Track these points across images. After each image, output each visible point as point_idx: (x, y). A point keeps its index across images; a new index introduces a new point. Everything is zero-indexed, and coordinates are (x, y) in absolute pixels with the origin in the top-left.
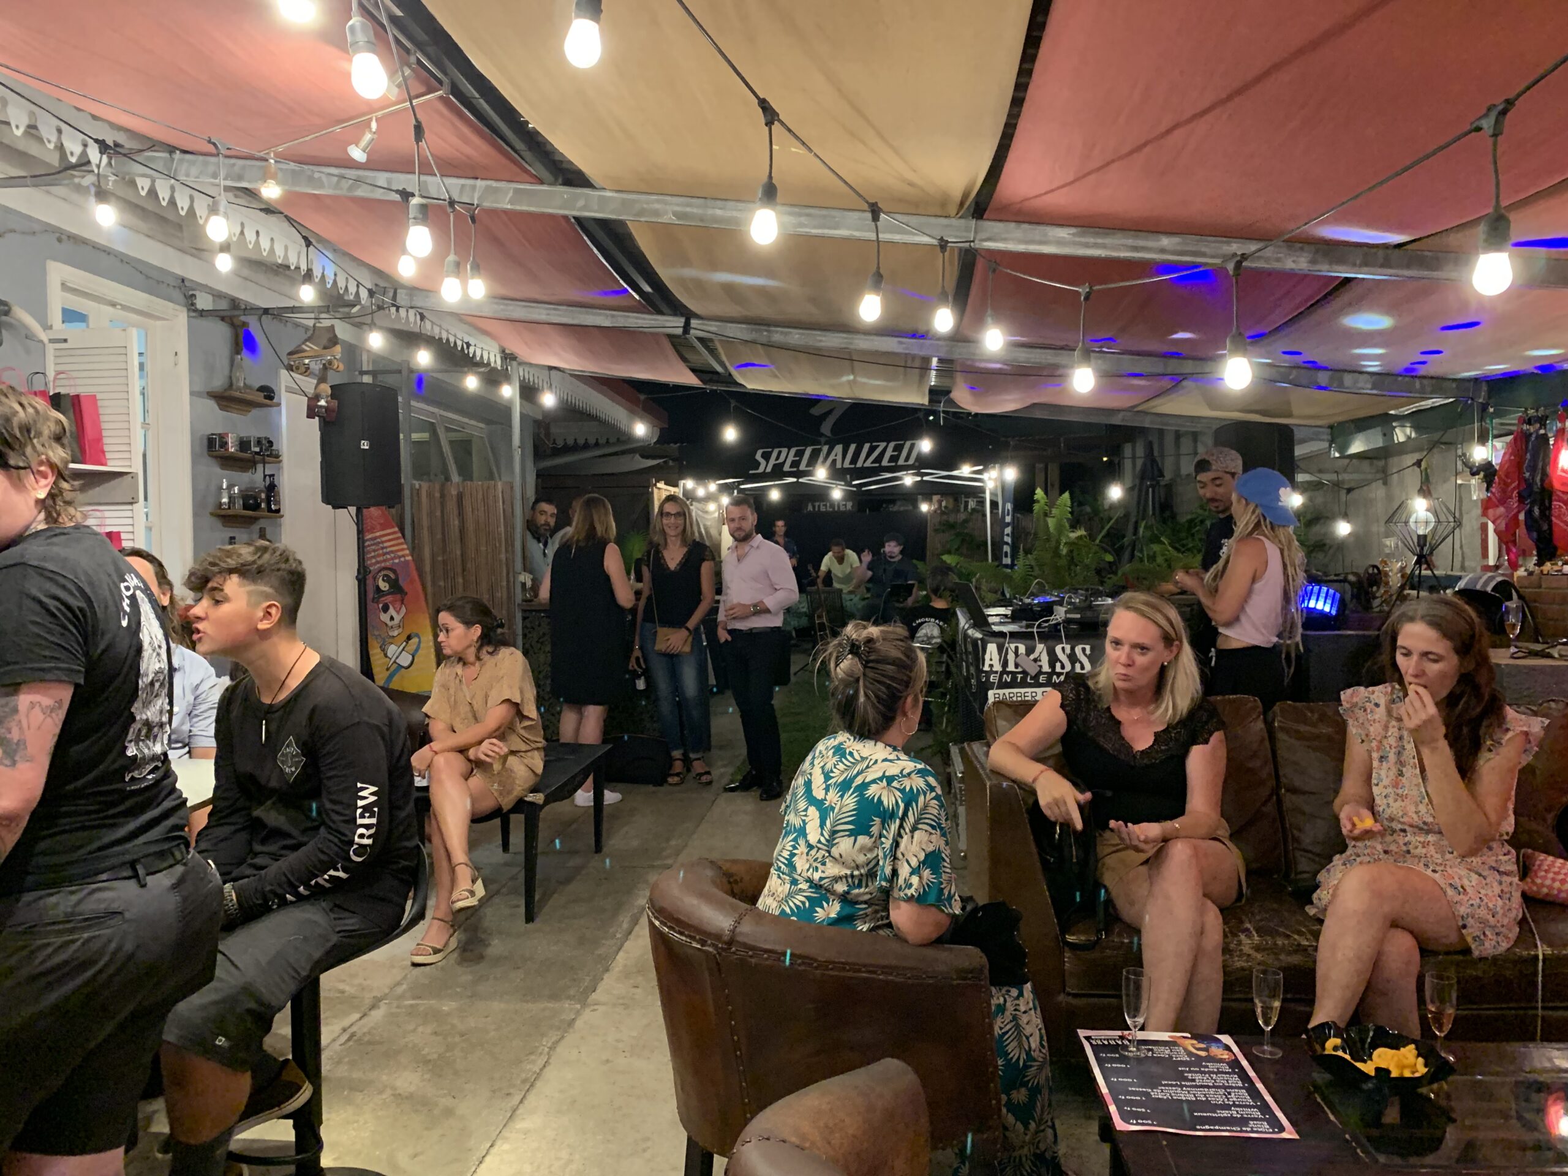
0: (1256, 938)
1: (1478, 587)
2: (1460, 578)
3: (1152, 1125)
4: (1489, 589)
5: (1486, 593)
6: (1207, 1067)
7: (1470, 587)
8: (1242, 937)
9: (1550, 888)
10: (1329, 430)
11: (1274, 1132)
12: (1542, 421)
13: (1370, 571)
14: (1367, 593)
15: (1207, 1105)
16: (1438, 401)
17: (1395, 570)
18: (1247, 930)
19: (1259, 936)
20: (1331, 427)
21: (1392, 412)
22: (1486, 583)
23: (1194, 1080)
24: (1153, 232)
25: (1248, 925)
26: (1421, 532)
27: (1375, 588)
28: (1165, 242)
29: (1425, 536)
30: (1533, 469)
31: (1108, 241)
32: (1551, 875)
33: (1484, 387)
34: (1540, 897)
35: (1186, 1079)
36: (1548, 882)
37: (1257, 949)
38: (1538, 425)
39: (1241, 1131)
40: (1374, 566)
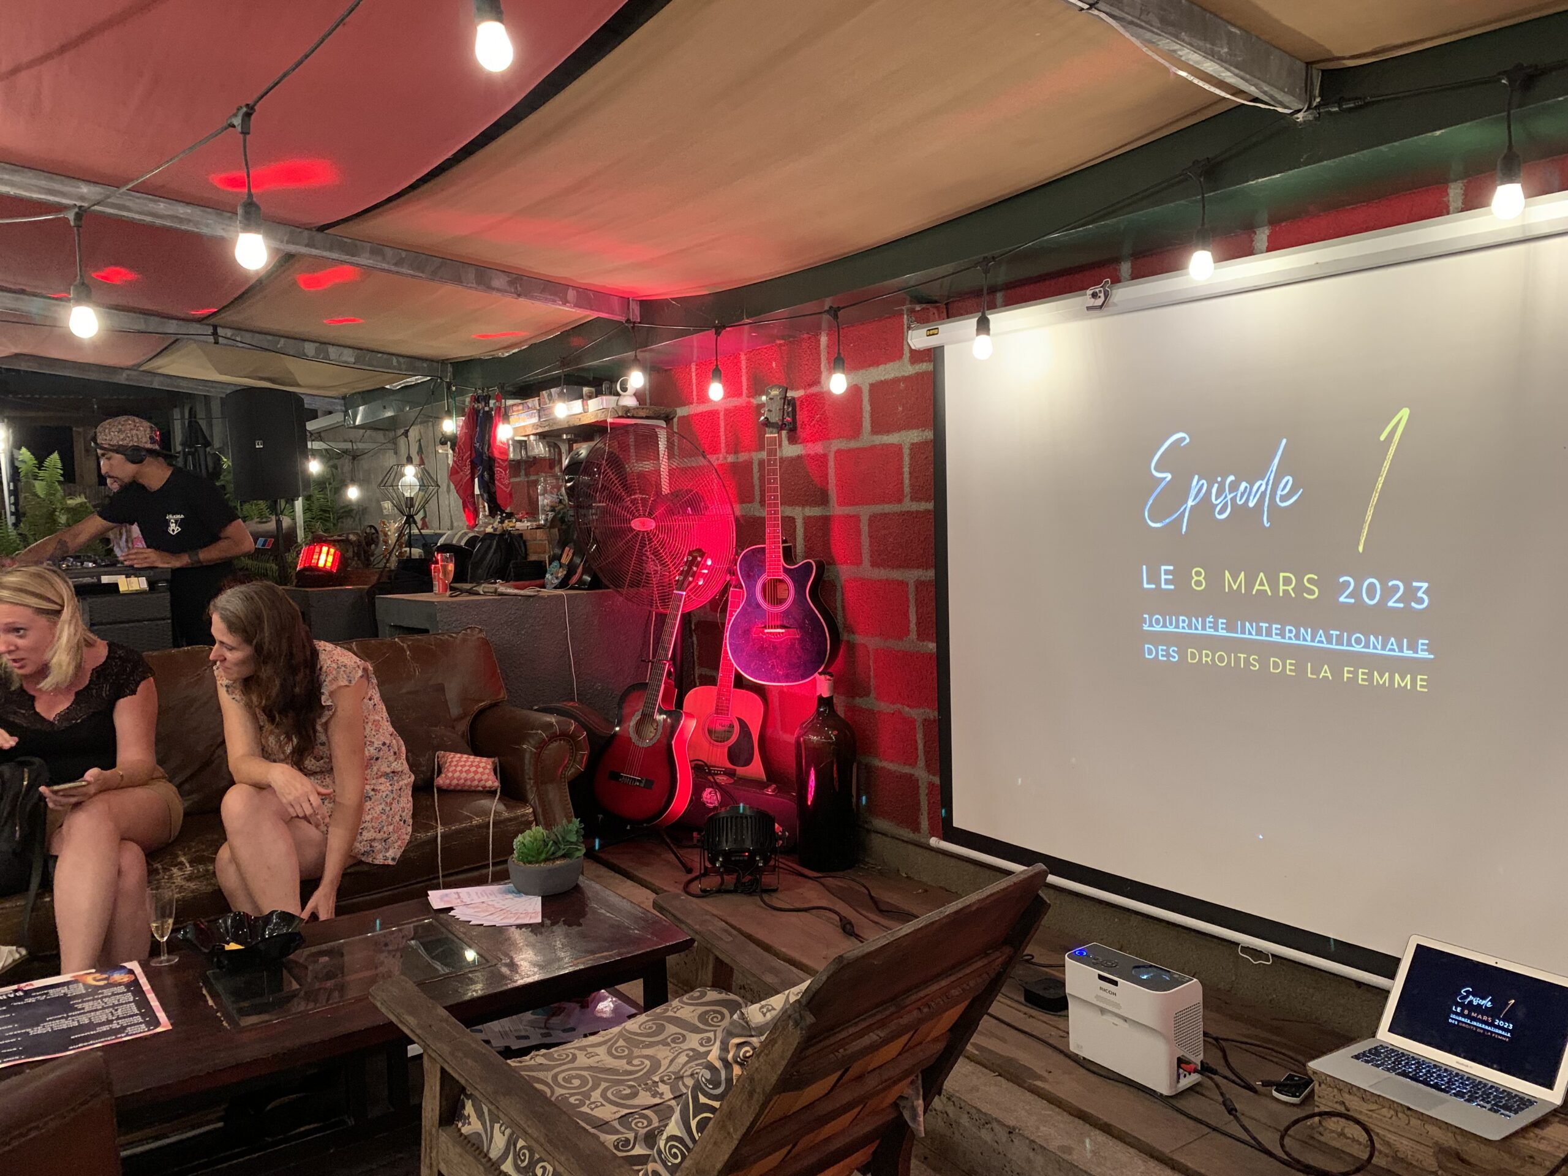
0: (189, 869)
1: (454, 542)
2: (441, 535)
3: (20, 1059)
4: (463, 543)
5: (461, 547)
6: (102, 993)
7: (448, 542)
8: (175, 870)
9: (459, 779)
10: (342, 402)
11: (149, 1030)
12: (486, 399)
13: (368, 530)
14: (365, 552)
15: (91, 1026)
16: (419, 379)
17: (393, 530)
18: (182, 863)
19: (191, 866)
20: (344, 398)
21: (388, 387)
22: (461, 538)
23: (83, 1009)
24: (69, 177)
25: (183, 859)
26: (407, 495)
27: (373, 546)
28: (84, 189)
29: (412, 499)
30: (482, 440)
31: (17, 178)
32: (459, 768)
33: (450, 369)
34: (452, 787)
35: (77, 1009)
36: (457, 774)
37: (189, 879)
38: (483, 404)
39: (117, 1038)
40: (371, 526)
